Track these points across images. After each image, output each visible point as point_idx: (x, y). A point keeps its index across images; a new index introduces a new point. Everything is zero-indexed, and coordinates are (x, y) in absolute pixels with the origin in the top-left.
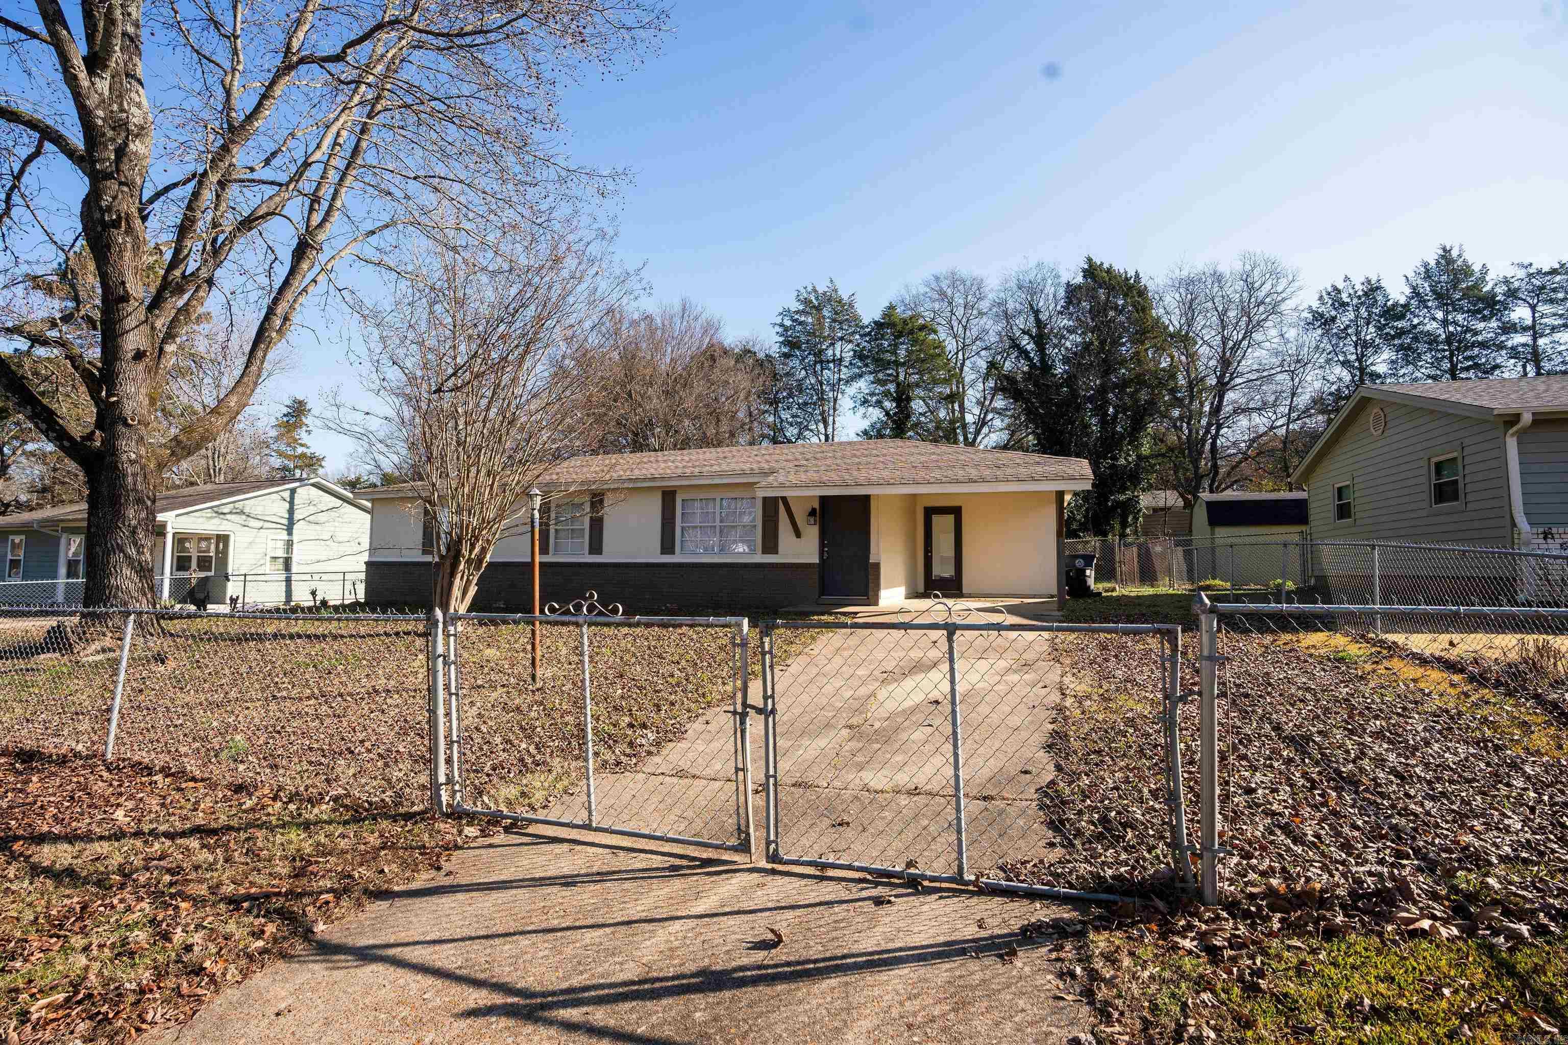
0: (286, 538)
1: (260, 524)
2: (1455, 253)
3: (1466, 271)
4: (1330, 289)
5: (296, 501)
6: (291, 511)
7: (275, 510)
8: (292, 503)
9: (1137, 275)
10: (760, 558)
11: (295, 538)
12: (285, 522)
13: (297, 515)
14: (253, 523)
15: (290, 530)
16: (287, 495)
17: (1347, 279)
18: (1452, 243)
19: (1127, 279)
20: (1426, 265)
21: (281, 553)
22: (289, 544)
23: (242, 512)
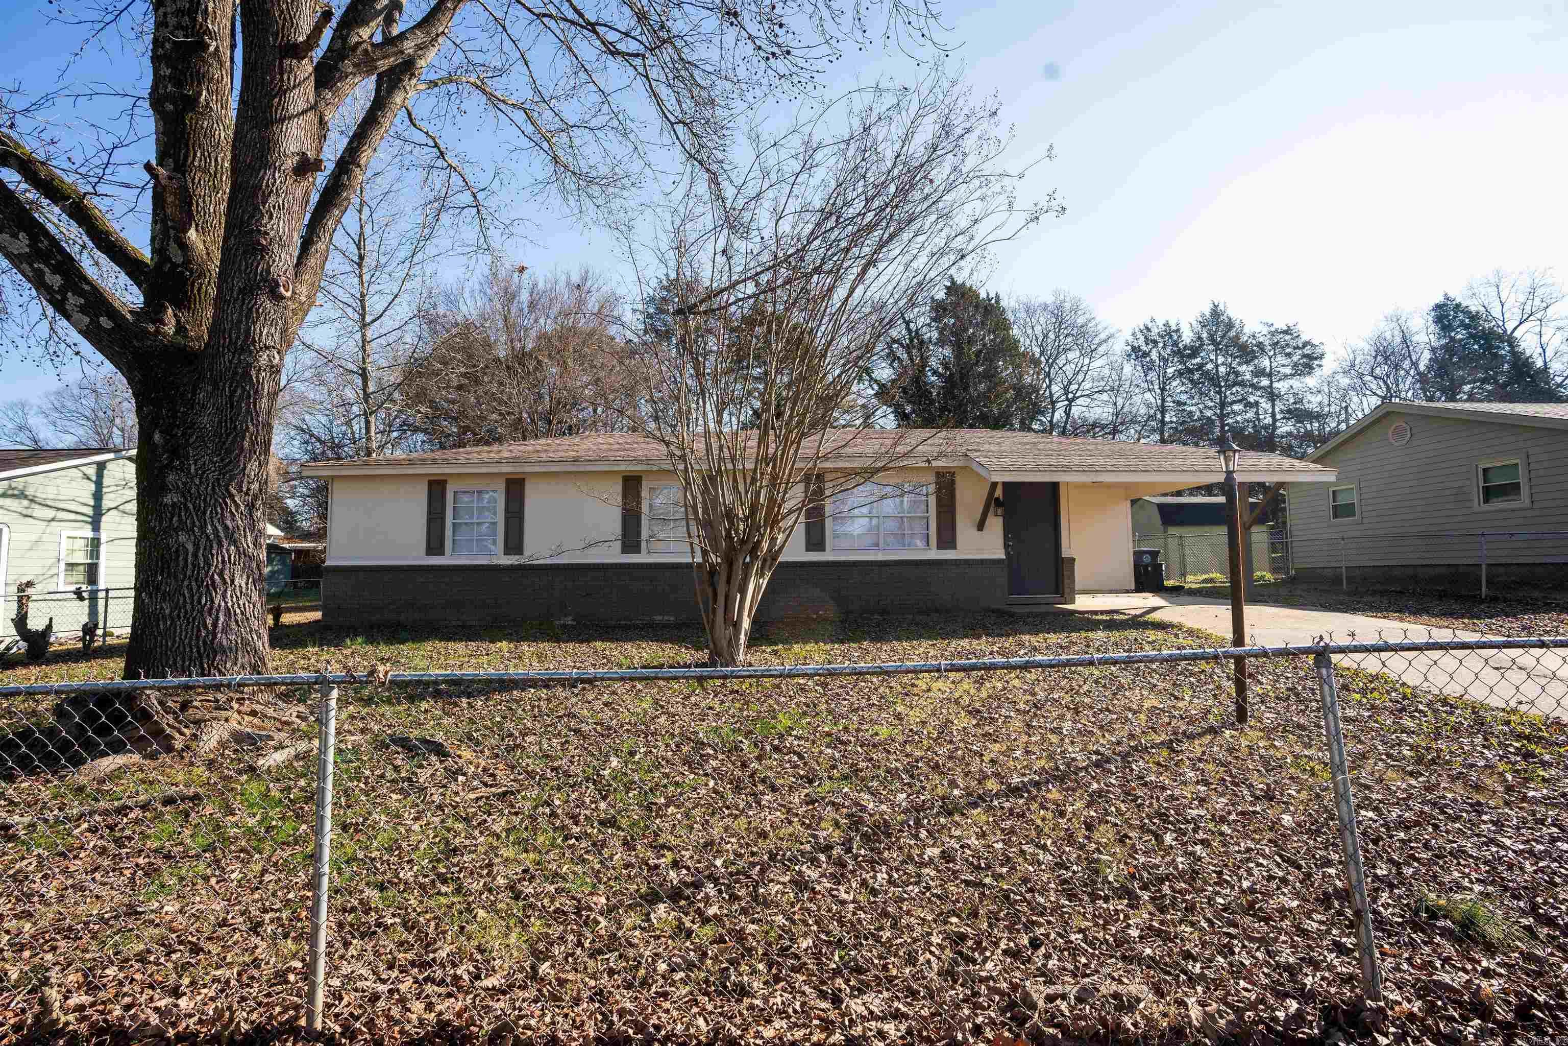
0: (90, 534)
1: (51, 513)
2: (1221, 307)
3: (1230, 325)
4: (1142, 327)
5: (106, 481)
6: (98, 496)
7: (70, 494)
8: (99, 484)
9: (997, 296)
10: (934, 554)
11: (104, 537)
12: (89, 511)
13: (107, 503)
14: (39, 512)
15: (96, 524)
16: (91, 471)
17: (1153, 320)
18: (1220, 300)
19: (990, 300)
20: (1203, 315)
21: (81, 558)
22: (95, 545)
23: (22, 495)
